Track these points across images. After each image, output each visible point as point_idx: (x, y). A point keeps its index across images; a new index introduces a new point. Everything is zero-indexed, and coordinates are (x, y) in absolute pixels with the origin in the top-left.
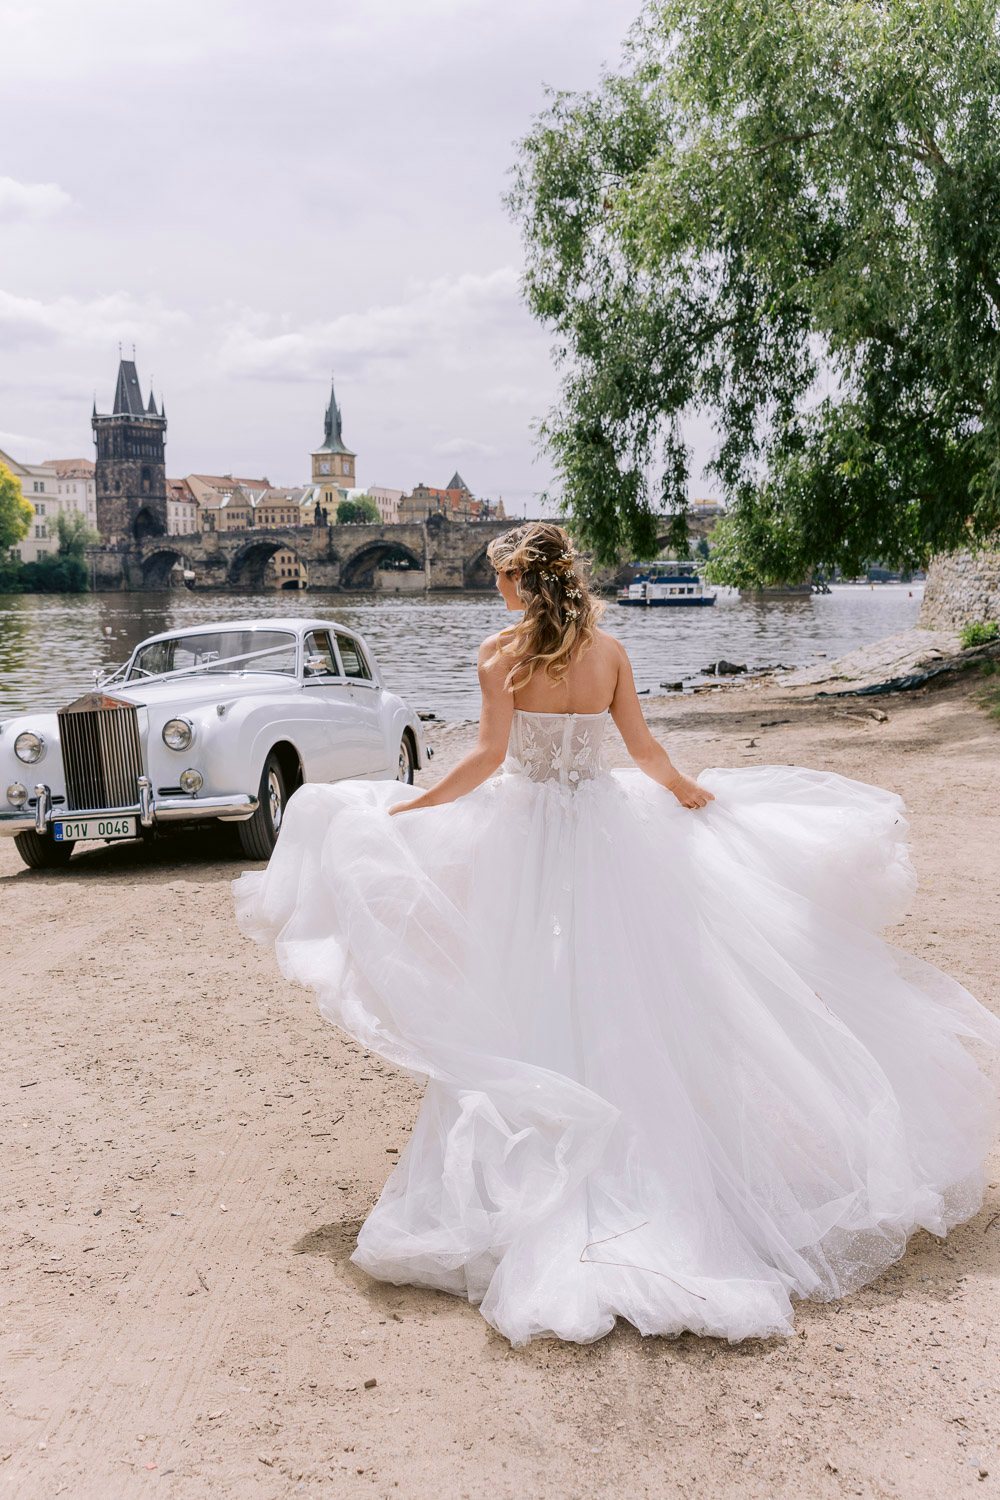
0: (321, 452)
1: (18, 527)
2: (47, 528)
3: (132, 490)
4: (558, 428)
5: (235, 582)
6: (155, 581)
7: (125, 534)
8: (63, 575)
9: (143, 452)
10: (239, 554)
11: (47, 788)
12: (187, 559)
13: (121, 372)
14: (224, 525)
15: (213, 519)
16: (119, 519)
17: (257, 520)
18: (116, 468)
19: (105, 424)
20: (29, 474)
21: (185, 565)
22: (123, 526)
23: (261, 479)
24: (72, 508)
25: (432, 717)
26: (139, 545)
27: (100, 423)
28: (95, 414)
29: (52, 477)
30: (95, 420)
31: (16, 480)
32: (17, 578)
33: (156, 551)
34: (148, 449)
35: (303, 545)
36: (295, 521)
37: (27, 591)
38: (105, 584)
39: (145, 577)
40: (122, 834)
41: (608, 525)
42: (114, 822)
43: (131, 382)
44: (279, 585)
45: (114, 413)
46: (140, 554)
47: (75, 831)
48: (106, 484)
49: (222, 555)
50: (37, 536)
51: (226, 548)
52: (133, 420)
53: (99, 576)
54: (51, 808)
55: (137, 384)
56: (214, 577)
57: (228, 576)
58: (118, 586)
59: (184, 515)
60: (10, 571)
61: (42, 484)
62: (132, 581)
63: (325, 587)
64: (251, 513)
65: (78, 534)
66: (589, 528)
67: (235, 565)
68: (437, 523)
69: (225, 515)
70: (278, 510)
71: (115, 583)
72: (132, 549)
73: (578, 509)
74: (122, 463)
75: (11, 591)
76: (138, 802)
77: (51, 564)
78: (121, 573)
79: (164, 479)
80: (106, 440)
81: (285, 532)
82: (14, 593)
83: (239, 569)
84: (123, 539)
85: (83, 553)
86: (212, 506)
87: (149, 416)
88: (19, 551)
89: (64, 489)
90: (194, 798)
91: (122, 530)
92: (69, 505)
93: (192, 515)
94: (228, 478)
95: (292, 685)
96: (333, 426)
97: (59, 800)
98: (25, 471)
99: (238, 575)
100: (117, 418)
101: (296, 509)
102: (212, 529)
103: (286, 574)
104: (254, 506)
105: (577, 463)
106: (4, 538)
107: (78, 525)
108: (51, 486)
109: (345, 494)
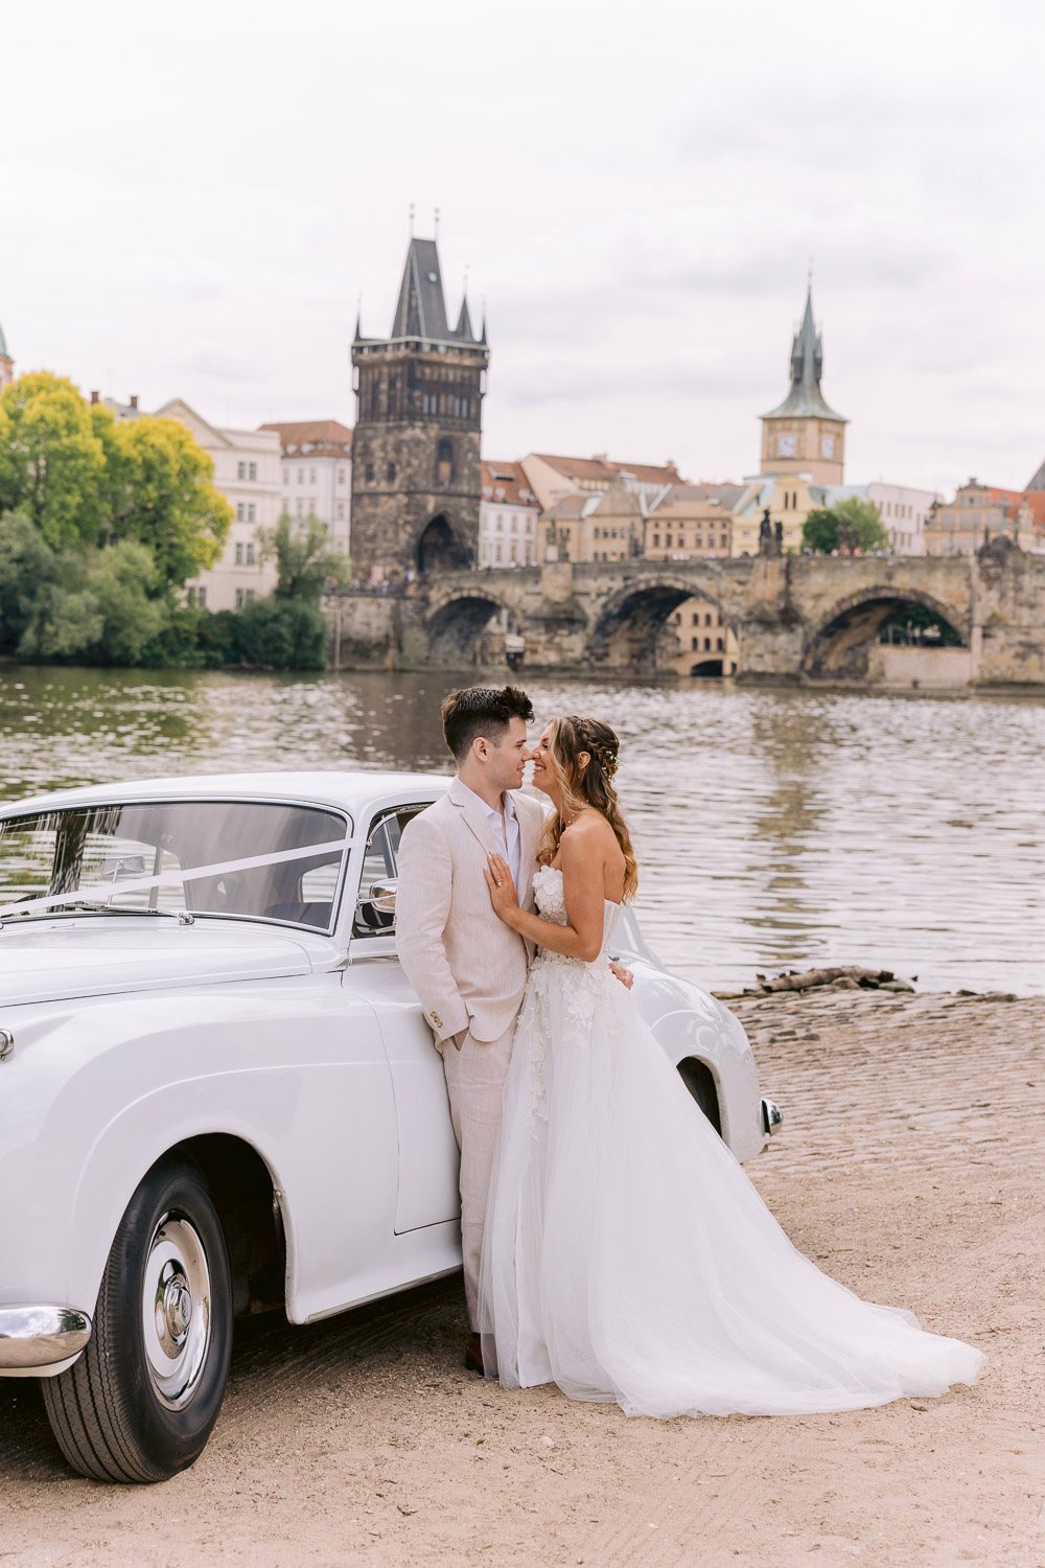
0: (778, 414)
1: (203, 544)
2: (258, 548)
3: (417, 479)
5: (599, 659)
6: (450, 653)
7: (401, 562)
8: (280, 635)
9: (442, 409)
10: (611, 606)
12: (512, 615)
13: (410, 260)
14: (585, 547)
15: (565, 539)
16: (390, 535)
17: (650, 541)
18: (391, 439)
19: (376, 356)
20: (230, 446)
21: (510, 625)
22: (397, 549)
23: (662, 463)
24: (306, 510)
25: (886, 977)
26: (424, 582)
27: (366, 356)
28: (358, 338)
29: (272, 453)
30: (358, 349)
31: (206, 457)
32: (195, 639)
33: (455, 596)
34: (452, 403)
35: (734, 593)
36: (724, 545)
37: (211, 666)
38: (357, 654)
39: (432, 644)
43: (428, 279)
44: (684, 667)
45: (396, 333)
46: (425, 600)
48: (370, 467)
49: (578, 606)
50: (238, 561)
51: (587, 594)
52: (426, 348)
53: (346, 641)
55: (438, 283)
56: (560, 649)
57: (588, 648)
58: (382, 662)
59: (514, 529)
60: (184, 625)
61: (252, 465)
62: (407, 651)
63: (772, 675)
64: (638, 526)
65: (312, 560)
67: (602, 628)
68: (998, 554)
69: (589, 532)
70: (693, 524)
71: (375, 654)
72: (411, 591)
74: (400, 428)
75: (184, 663)
77: (259, 615)
78: (387, 637)
79: (479, 460)
80: (376, 386)
81: (701, 567)
82: (190, 668)
83: (608, 635)
84: (395, 573)
85: (317, 595)
86: (564, 514)
87: (456, 342)
88: (203, 590)
89: (293, 474)
91: (395, 555)
92: (300, 506)
93: (528, 529)
94: (597, 462)
96: (806, 366)
98: (224, 439)
99: (607, 646)
100: (399, 344)
101: (727, 522)
102: (564, 557)
103: (701, 646)
104: (646, 513)
106: (176, 568)
107: (314, 544)
108: (270, 468)
109: (823, 494)
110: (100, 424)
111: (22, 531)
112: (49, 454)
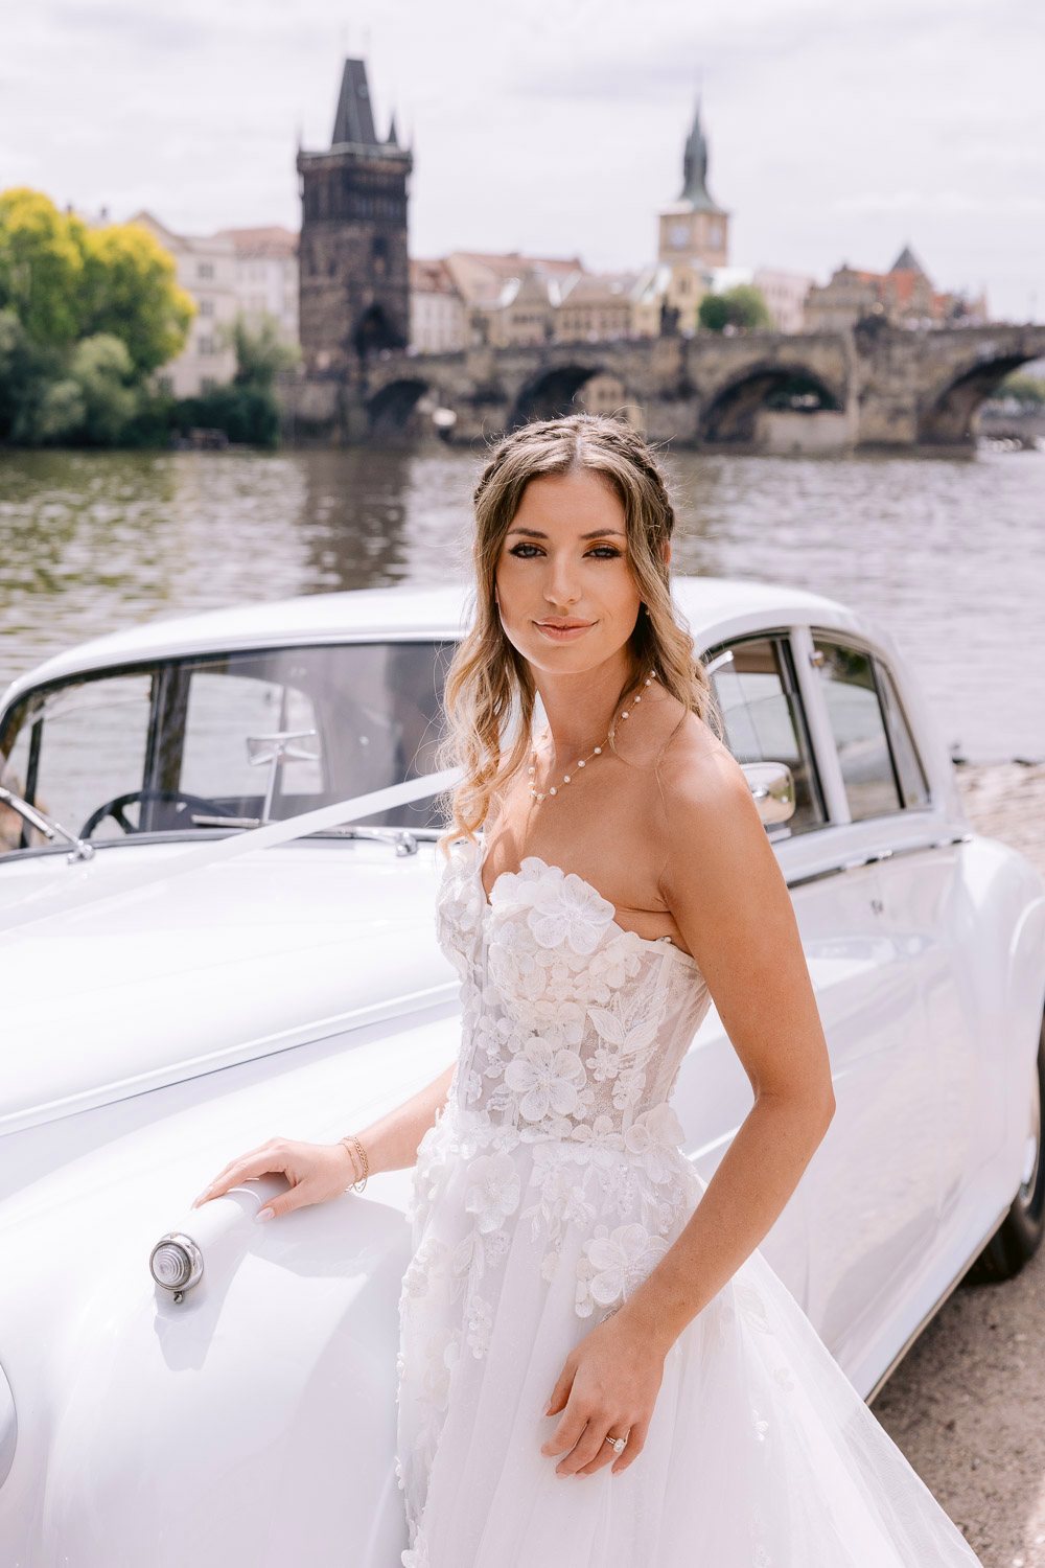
0: (673, 209)
1: (169, 337)
2: (217, 341)
3: (356, 275)
6: (388, 429)
7: (343, 349)
8: (239, 416)
9: (375, 211)
10: (529, 385)
12: (441, 392)
13: (343, 78)
14: (504, 333)
15: (488, 326)
16: (333, 325)
17: (560, 326)
18: (332, 239)
19: (317, 166)
20: (190, 250)
21: (439, 403)
22: (339, 337)
23: (567, 255)
24: (258, 306)
26: (364, 367)
27: (308, 165)
28: (301, 149)
29: (228, 255)
30: (301, 159)
31: (168, 260)
32: (166, 423)
33: (391, 378)
34: (384, 206)
35: (638, 369)
36: (625, 328)
38: (307, 433)
39: (373, 422)
43: (359, 94)
45: (335, 140)
46: (366, 384)
48: (314, 265)
49: (500, 385)
50: (202, 352)
51: (508, 374)
52: (360, 157)
53: (298, 420)
55: (369, 100)
56: (487, 425)
57: (510, 422)
58: (328, 438)
59: (441, 318)
60: (156, 410)
61: (210, 266)
62: (351, 429)
64: (551, 312)
65: (266, 349)
68: (872, 331)
69: (506, 318)
70: (598, 309)
71: (323, 432)
72: (353, 375)
74: (341, 230)
77: (221, 399)
78: (333, 416)
79: (408, 258)
80: (319, 191)
81: (605, 347)
84: (338, 359)
85: (272, 381)
86: (485, 303)
87: (388, 150)
88: (170, 378)
89: (246, 274)
91: (338, 343)
92: (252, 301)
93: (453, 317)
94: (514, 257)
96: (695, 164)
98: (183, 244)
100: (336, 155)
101: (627, 307)
102: (485, 341)
104: (556, 302)
106: (147, 357)
107: (267, 335)
108: (225, 270)
109: (709, 280)
110: (75, 233)
111: (11, 331)
112: (32, 261)
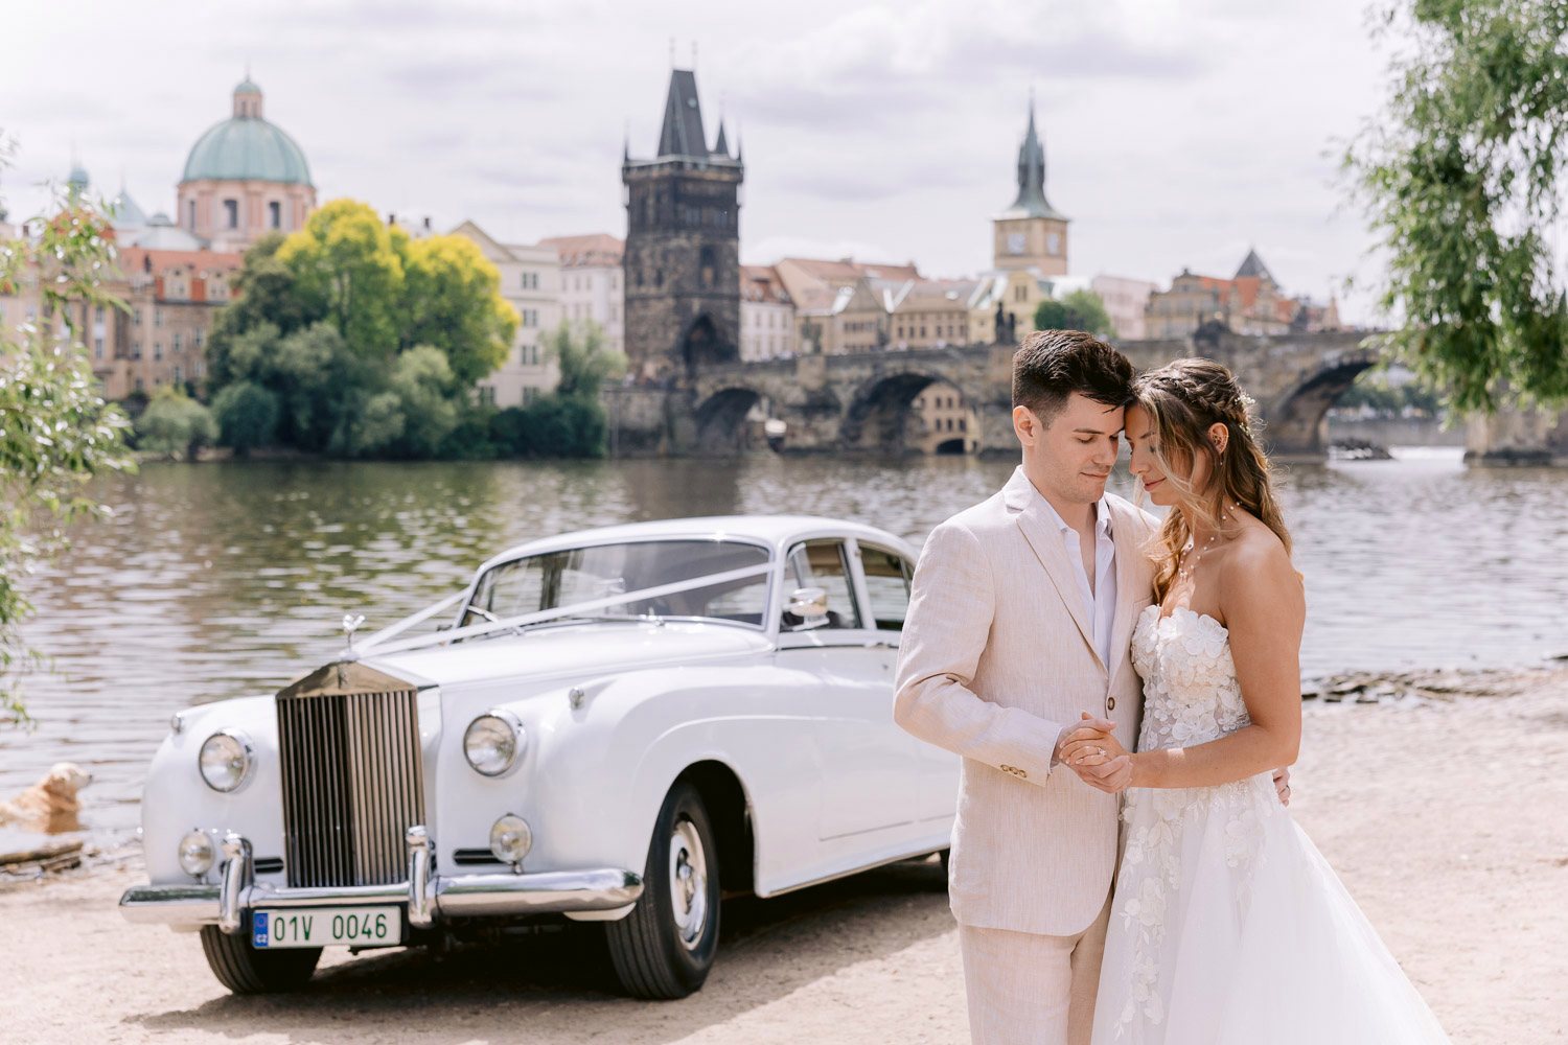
0: (1009, 216)
1: (492, 348)
2: (541, 350)
3: (684, 284)
4: (1378, 157)
5: (853, 441)
6: (717, 439)
7: (670, 358)
8: (562, 428)
9: (704, 220)
10: (862, 393)
11: (245, 843)
12: (772, 402)
13: (672, 90)
14: (837, 342)
15: (820, 333)
16: (660, 334)
17: (894, 333)
18: (659, 249)
19: (643, 175)
20: (514, 259)
21: (769, 412)
22: (667, 346)
23: (902, 261)
24: (583, 315)
26: (692, 376)
27: (634, 175)
28: (627, 159)
29: (552, 264)
30: (627, 169)
31: (491, 269)
32: (487, 434)
33: (721, 387)
34: (713, 215)
35: (973, 378)
36: (961, 336)
37: (503, 457)
38: (634, 441)
39: (700, 432)
40: (374, 940)
41: (1475, 337)
42: (361, 913)
43: (688, 107)
44: (930, 445)
45: (661, 153)
46: (693, 393)
47: (290, 929)
48: (640, 274)
49: (831, 394)
50: (524, 362)
51: (840, 382)
52: (688, 167)
53: (623, 431)
54: (252, 881)
55: (697, 109)
56: (816, 433)
57: (843, 431)
58: (654, 449)
59: (771, 325)
60: (477, 421)
61: (534, 276)
62: (678, 440)
64: (885, 319)
65: (590, 359)
66: (1436, 343)
67: (857, 411)
68: (1211, 335)
69: (839, 325)
70: (933, 317)
71: (649, 442)
72: (681, 384)
73: (1416, 307)
74: (667, 239)
76: (407, 878)
77: (544, 410)
78: (660, 427)
79: (738, 265)
80: (643, 202)
81: (941, 355)
82: (483, 461)
83: (860, 419)
84: (665, 369)
85: (595, 390)
86: (817, 311)
87: (716, 160)
88: (492, 389)
89: (571, 283)
90: (515, 873)
91: (665, 352)
92: (577, 311)
93: (784, 326)
94: (847, 263)
95: (752, 646)
96: (1031, 172)
97: (269, 866)
98: (508, 254)
99: (859, 429)
100: (663, 165)
101: (964, 314)
102: (817, 349)
103: (944, 426)
104: (890, 309)
105: (1411, 222)
106: (469, 366)
107: (593, 344)
108: (549, 279)
109: (1049, 287)
110: (398, 243)
111: (330, 341)
112: (352, 271)
